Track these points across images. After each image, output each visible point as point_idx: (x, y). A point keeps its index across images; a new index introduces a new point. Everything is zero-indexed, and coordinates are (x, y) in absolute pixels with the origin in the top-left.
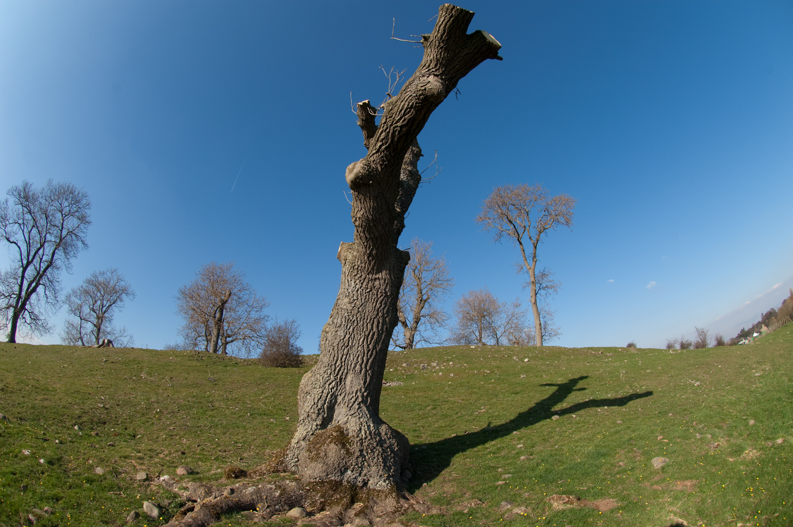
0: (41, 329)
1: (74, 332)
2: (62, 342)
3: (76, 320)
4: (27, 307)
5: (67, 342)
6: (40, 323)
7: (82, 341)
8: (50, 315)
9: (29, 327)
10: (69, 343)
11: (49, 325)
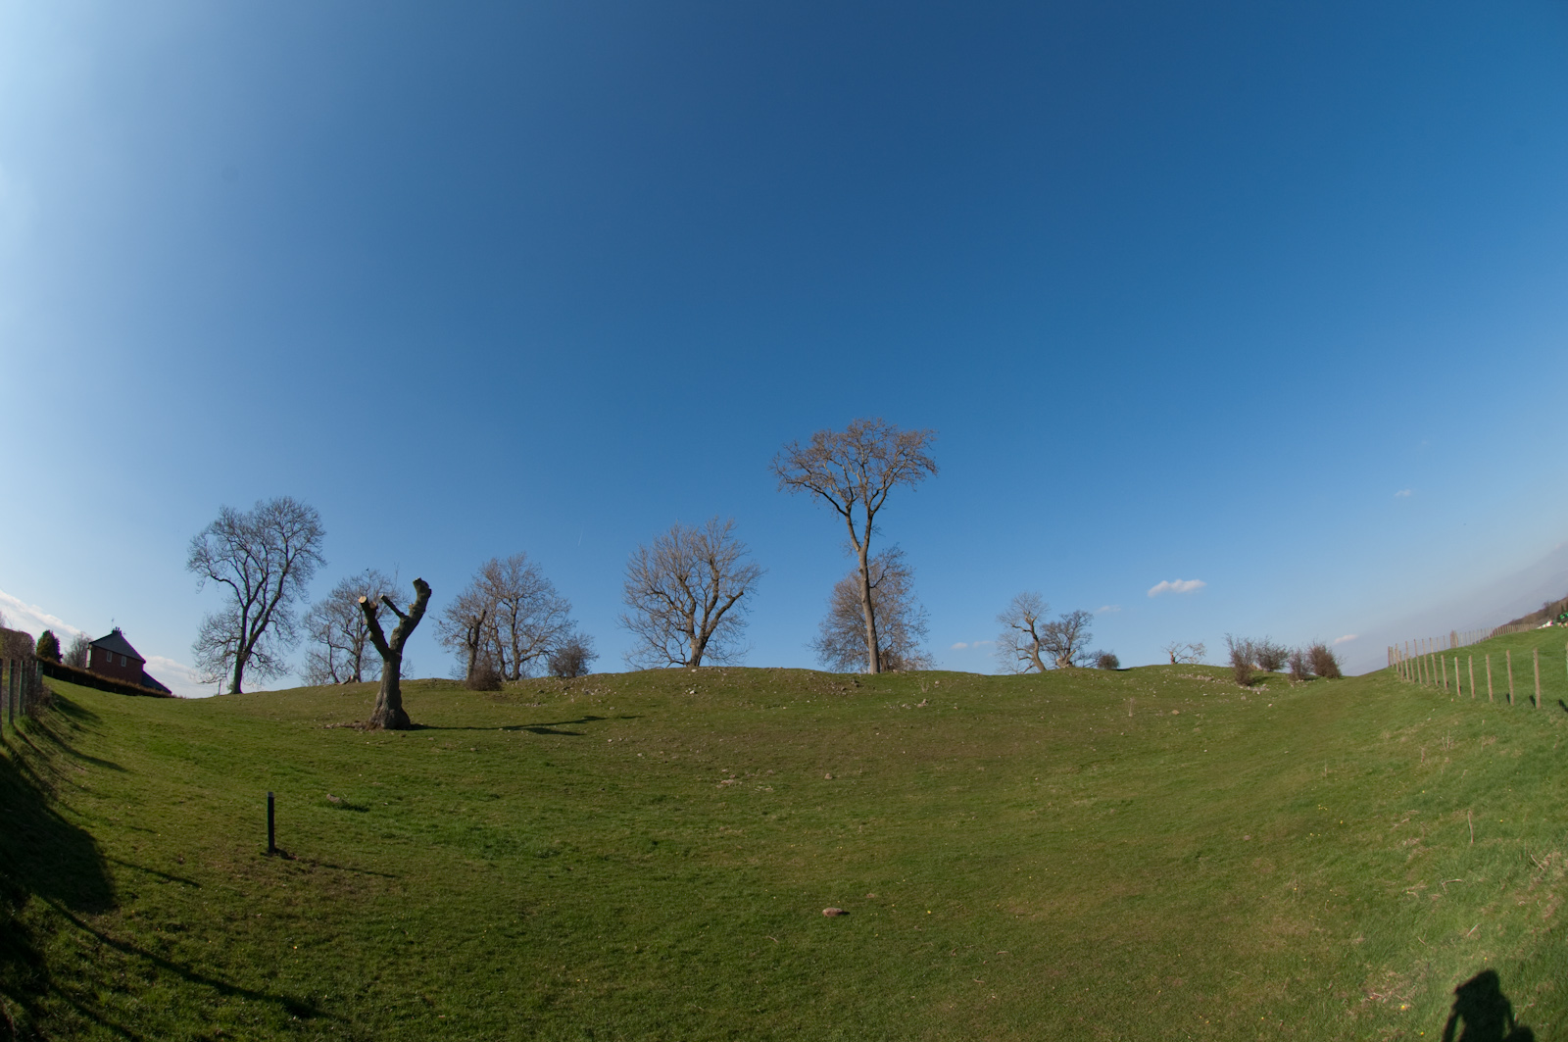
0: (275, 671)
1: (321, 666)
2: (303, 682)
3: (323, 649)
4: (253, 650)
5: (311, 680)
6: (273, 665)
7: (334, 675)
8: (286, 652)
9: (257, 671)
10: (315, 681)
11: (286, 666)
